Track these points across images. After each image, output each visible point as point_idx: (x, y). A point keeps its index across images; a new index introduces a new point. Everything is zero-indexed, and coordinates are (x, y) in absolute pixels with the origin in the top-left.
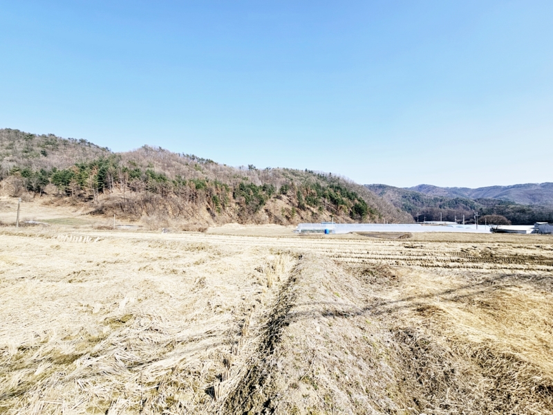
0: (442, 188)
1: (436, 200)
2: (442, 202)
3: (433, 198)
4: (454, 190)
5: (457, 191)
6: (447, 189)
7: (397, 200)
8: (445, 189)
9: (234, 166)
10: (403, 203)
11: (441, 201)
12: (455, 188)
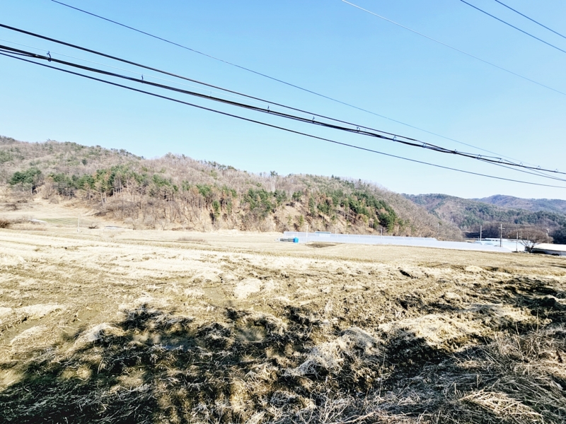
0: (524, 200)
1: (511, 213)
2: (519, 216)
3: (506, 211)
4: (543, 203)
5: (545, 203)
6: (532, 201)
7: (459, 212)
8: (528, 200)
9: (255, 173)
10: (465, 216)
11: (518, 214)
12: (543, 200)
